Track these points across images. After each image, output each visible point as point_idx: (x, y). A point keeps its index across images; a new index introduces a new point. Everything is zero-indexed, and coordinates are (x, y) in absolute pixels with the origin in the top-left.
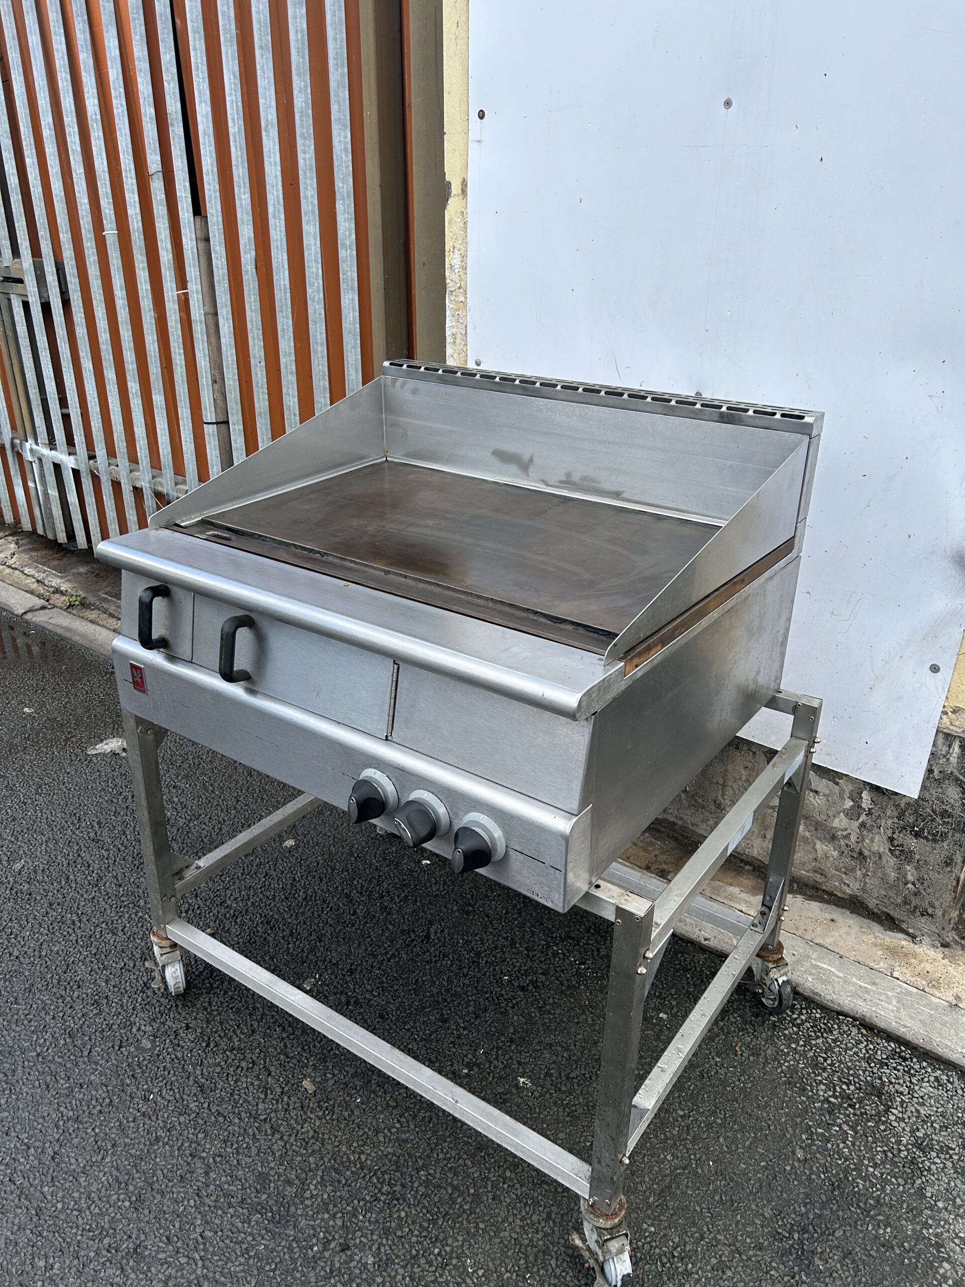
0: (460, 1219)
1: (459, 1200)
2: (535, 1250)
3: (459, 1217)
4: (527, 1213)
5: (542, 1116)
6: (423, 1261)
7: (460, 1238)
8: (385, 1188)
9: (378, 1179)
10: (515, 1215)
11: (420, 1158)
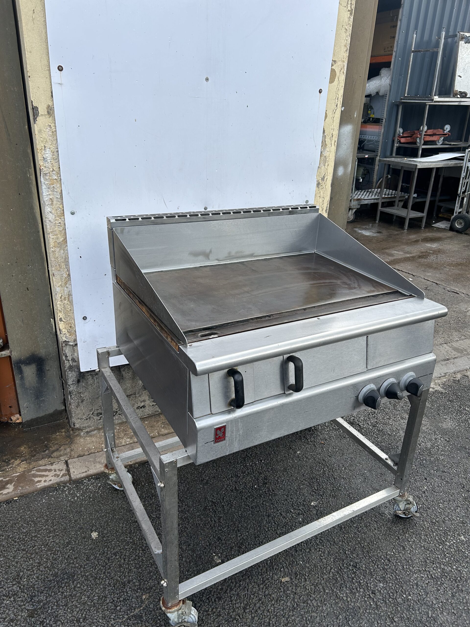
0: (371, 548)
1: (362, 545)
2: (388, 531)
3: (370, 548)
4: (373, 527)
5: (332, 505)
6: (386, 567)
7: (379, 551)
8: (350, 568)
9: (345, 569)
10: (373, 531)
11: (339, 551)
